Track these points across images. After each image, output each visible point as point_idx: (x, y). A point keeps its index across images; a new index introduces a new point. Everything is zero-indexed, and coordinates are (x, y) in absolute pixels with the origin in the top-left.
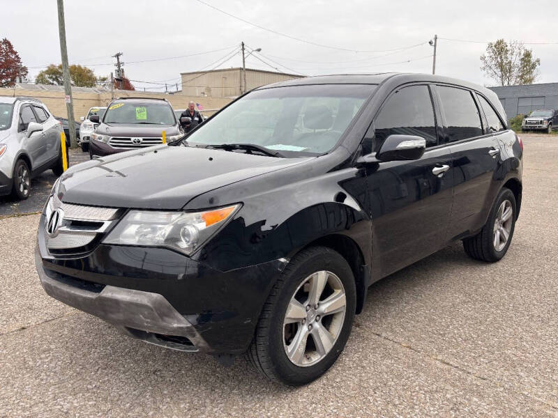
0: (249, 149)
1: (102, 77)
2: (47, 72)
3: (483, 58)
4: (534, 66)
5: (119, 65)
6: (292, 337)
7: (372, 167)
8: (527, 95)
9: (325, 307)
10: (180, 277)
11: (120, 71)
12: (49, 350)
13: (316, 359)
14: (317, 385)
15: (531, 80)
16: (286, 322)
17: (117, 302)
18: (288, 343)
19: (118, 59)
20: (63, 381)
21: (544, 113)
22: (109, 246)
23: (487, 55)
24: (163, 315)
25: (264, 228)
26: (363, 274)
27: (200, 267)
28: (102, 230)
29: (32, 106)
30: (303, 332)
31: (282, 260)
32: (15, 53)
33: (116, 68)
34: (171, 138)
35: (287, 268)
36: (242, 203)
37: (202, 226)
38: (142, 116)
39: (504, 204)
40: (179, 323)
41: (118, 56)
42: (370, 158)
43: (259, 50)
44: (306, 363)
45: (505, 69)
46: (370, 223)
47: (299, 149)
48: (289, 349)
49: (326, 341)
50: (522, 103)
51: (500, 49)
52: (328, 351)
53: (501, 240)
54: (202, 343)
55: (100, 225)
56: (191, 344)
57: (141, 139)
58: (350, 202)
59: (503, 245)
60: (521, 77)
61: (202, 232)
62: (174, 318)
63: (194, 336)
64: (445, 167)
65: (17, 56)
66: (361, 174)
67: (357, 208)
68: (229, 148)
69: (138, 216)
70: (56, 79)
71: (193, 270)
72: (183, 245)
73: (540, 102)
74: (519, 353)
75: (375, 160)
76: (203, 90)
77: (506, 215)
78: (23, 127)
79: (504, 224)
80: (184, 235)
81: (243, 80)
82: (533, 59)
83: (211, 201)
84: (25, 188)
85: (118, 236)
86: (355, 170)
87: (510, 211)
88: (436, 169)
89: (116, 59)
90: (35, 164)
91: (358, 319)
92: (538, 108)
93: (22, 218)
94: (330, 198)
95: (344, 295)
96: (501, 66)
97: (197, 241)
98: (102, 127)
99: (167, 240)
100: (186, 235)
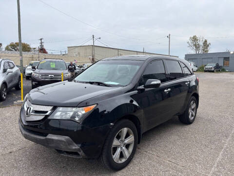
0: (99, 84)
1: (34, 47)
2: (10, 45)
3: (188, 43)
4: (208, 46)
5: (41, 43)
6: (115, 152)
7: (142, 90)
8: (206, 57)
9: (127, 141)
10: (75, 130)
11: (42, 46)
12: (22, 160)
13: (123, 160)
14: (124, 170)
15: (207, 51)
16: (113, 146)
17: (53, 140)
18: (113, 154)
19: (41, 41)
20: (29, 172)
21: (212, 64)
22: (50, 120)
23: (190, 41)
24: (69, 144)
25: (105, 113)
26: (140, 129)
27: (82, 127)
28: (47, 114)
29: (8, 62)
30: (119, 150)
31: (111, 124)
33: (40, 44)
34: (65, 75)
35: (113, 126)
36: (97, 104)
37: (84, 112)
38: (53, 66)
39: (192, 102)
40: (75, 147)
41: (41, 39)
42: (142, 87)
43: (100, 38)
44: (120, 162)
45: (197, 47)
46: (142, 110)
47: (117, 84)
48: (114, 156)
49: (127, 154)
50: (204, 60)
51: (195, 39)
52: (128, 157)
53: (192, 116)
54: (83, 154)
55: (47, 112)
56: (79, 155)
57: (53, 76)
58: (135, 103)
59: (193, 118)
60: (203, 50)
61: (84, 115)
62: (73, 145)
63: (80, 151)
64: (169, 89)
66: (138, 93)
67: (138, 105)
68: (91, 83)
69: (61, 109)
70: (14, 48)
71: (80, 128)
72: (77, 119)
73: (211, 60)
74: (196, 157)
75: (143, 88)
76: (77, 54)
77: (193, 106)
78: (5, 71)
79: (193, 110)
80: (77, 116)
81: (93, 50)
82: (208, 43)
83: (86, 103)
84: (4, 96)
85: (53, 116)
86: (137, 91)
87: (195, 105)
88: (165, 90)
90: (9, 86)
91: (138, 146)
92: (210, 62)
93: (4, 108)
94: (128, 101)
95: (133, 137)
96: (195, 45)
97: (82, 118)
98: (37, 71)
99: (71, 117)
100: (78, 115)
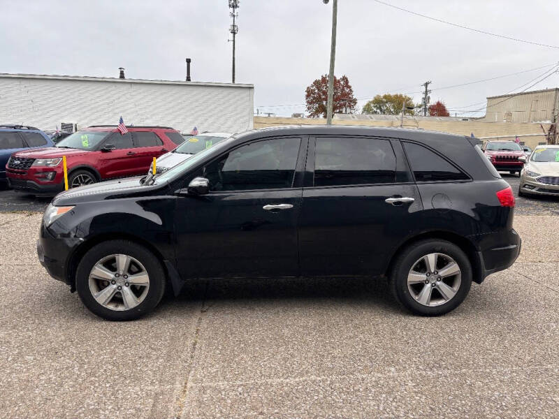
2: (373, 102)
5: (426, 92)
9: (130, 279)
11: (426, 98)
13: (121, 308)
16: (91, 276)
19: (426, 87)
30: (111, 288)
31: (81, 239)
32: (349, 87)
33: (424, 96)
36: (76, 206)
39: (431, 256)
41: (426, 84)
42: (184, 191)
44: (112, 308)
48: (96, 293)
49: (131, 301)
52: (132, 307)
59: (443, 301)
65: (351, 90)
70: (380, 108)
75: (187, 192)
77: (444, 270)
81: (557, 103)
88: (267, 206)
89: (424, 87)
